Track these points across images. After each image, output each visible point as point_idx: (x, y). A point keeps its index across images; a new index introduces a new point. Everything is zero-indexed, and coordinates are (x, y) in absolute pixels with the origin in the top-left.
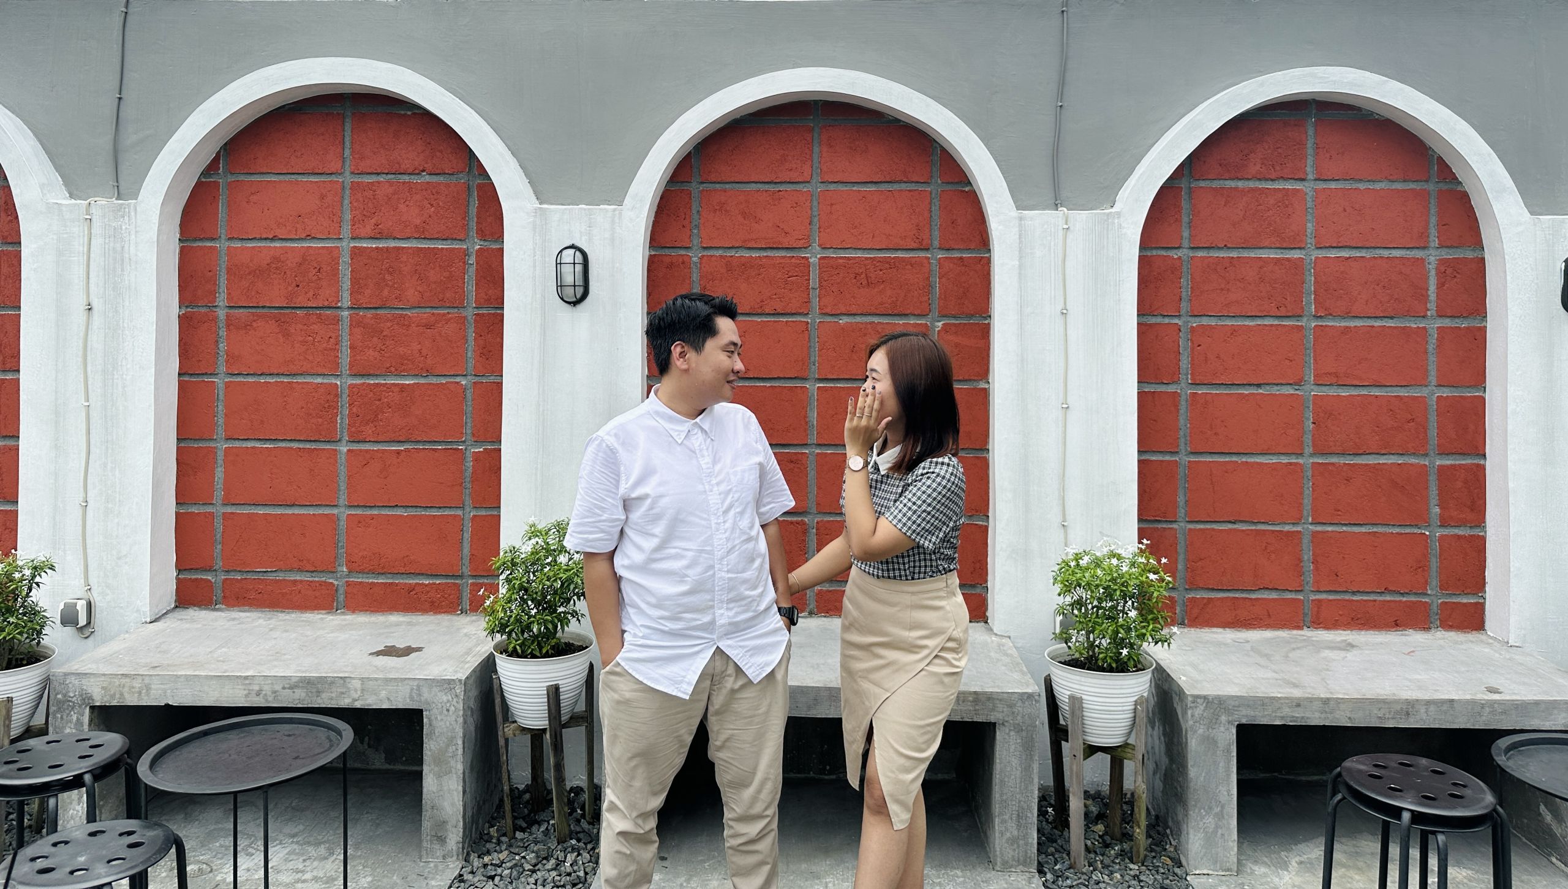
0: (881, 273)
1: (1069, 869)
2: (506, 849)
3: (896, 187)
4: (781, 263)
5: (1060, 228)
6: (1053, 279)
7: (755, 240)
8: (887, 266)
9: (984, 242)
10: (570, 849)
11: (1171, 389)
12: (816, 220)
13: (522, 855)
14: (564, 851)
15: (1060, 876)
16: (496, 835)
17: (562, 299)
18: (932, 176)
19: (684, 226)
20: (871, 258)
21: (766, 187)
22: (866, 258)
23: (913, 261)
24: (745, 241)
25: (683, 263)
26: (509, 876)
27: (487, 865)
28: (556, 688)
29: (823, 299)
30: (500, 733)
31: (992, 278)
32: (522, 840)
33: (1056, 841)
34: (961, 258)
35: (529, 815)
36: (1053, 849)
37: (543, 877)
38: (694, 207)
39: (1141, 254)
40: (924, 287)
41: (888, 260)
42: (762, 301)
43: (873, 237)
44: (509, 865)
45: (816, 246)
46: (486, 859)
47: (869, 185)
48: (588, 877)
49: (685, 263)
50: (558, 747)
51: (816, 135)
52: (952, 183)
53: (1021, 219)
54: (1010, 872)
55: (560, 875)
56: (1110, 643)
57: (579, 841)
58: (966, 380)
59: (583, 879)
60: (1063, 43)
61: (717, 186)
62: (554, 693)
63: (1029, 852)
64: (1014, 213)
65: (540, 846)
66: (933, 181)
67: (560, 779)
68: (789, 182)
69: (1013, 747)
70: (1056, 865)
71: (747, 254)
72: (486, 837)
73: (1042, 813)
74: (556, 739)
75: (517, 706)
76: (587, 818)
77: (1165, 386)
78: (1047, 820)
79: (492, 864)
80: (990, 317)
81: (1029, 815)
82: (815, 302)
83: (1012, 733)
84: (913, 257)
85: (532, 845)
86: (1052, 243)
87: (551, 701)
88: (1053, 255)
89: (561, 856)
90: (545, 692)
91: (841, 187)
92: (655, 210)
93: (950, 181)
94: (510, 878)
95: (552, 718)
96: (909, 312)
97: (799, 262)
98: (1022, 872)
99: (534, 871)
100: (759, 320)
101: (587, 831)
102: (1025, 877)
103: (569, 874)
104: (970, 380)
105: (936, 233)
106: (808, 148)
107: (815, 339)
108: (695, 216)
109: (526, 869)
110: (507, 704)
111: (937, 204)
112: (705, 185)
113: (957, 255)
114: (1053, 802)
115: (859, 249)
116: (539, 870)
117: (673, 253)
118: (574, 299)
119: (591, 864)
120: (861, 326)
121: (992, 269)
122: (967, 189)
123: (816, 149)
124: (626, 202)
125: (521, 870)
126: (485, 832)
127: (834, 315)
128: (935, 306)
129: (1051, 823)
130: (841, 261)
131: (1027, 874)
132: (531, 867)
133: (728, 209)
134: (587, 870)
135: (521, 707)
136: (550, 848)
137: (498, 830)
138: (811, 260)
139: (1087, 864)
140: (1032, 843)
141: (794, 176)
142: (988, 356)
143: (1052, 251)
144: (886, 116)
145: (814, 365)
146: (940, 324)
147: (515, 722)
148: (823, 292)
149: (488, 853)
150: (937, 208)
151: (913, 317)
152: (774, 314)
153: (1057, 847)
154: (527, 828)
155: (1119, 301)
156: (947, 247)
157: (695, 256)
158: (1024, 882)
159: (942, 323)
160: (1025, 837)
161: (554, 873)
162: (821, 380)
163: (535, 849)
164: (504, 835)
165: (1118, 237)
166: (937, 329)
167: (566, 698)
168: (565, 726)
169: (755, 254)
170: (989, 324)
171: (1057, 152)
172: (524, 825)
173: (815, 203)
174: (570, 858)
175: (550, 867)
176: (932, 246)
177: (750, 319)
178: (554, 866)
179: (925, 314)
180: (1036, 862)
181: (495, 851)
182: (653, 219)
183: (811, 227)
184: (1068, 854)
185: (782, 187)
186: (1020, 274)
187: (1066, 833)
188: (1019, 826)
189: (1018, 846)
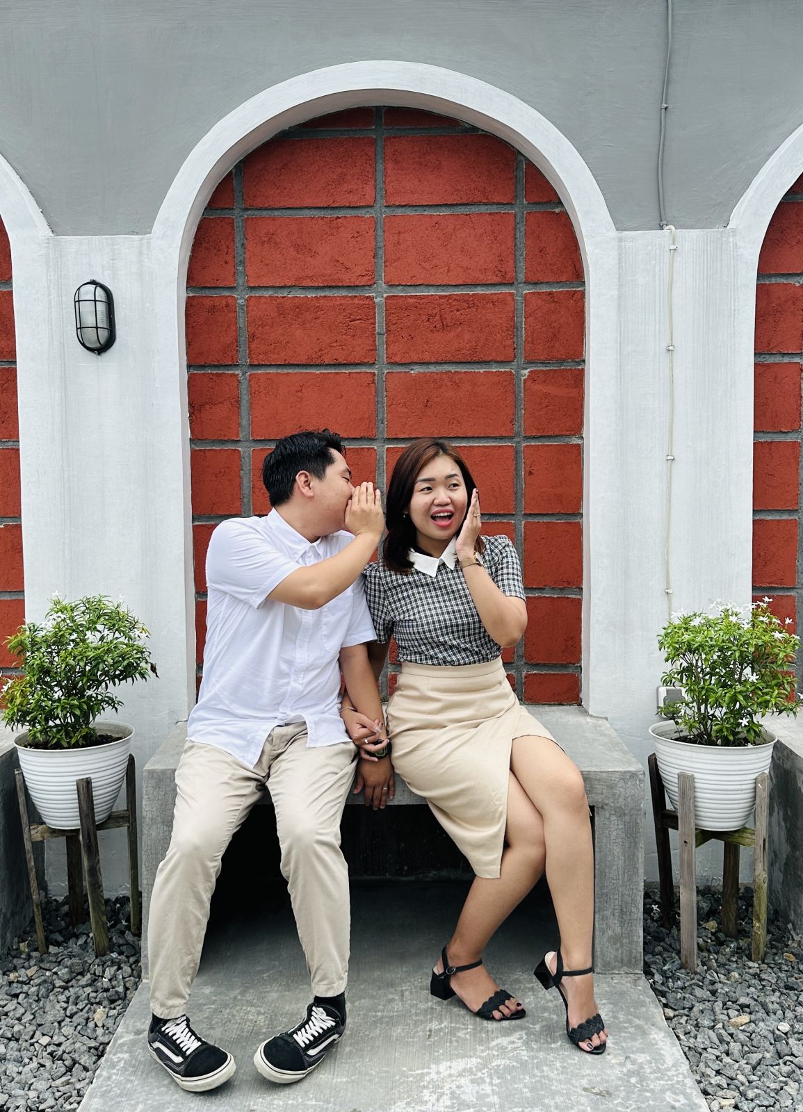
0: (458, 313)
1: (679, 969)
2: (35, 965)
3: (474, 209)
4: (341, 305)
5: (667, 249)
6: (657, 310)
7: (311, 278)
8: (465, 305)
9: (578, 274)
10: (109, 963)
11: (790, 438)
12: (381, 252)
13: (54, 970)
14: (103, 965)
15: (670, 977)
16: (27, 950)
17: (83, 344)
18: (516, 196)
19: (226, 263)
20: (446, 296)
21: (321, 213)
22: (441, 297)
23: (495, 298)
24: (299, 279)
25: (227, 306)
26: (36, 993)
27: (13, 982)
28: (88, 782)
29: (392, 346)
30: (26, 836)
31: (586, 315)
32: (56, 955)
33: (664, 940)
34: (550, 293)
35: (67, 927)
36: (660, 948)
37: (75, 993)
38: (237, 239)
39: (759, 283)
40: (508, 330)
41: (466, 298)
42: (321, 350)
43: (448, 271)
44: (37, 981)
45: (381, 285)
46: (12, 976)
47: (443, 209)
48: (128, 992)
49: (230, 307)
50: (93, 850)
51: (379, 149)
52: (539, 203)
53: (620, 240)
54: (612, 974)
55: (96, 992)
56: (725, 713)
57: (120, 953)
58: (557, 436)
59: (122, 995)
60: (668, 33)
61: (265, 213)
62: (85, 789)
63: (634, 951)
64: (614, 233)
65: (76, 960)
66: (518, 201)
67: (96, 886)
68: (349, 207)
69: (614, 833)
70: (665, 965)
71: (301, 294)
72: (14, 953)
73: (647, 911)
74: (90, 840)
75: (44, 805)
76: (133, 930)
77: (783, 435)
78: (652, 918)
79: (18, 982)
80: (584, 361)
81: (634, 910)
82: (382, 351)
83: (613, 818)
84: (495, 294)
85: (66, 959)
86: (657, 268)
87: (82, 797)
88: (657, 282)
89: (99, 970)
90: (75, 787)
91: (410, 212)
92: (192, 243)
93: (538, 200)
94: (38, 996)
95: (83, 816)
96: (490, 358)
97: (361, 302)
98: (627, 973)
99: (65, 988)
100: (318, 372)
101: (131, 943)
102: (629, 979)
103: (106, 990)
104: (561, 436)
105: (522, 265)
106: (370, 165)
107: (382, 393)
108: (240, 250)
109: (57, 985)
110: (33, 804)
111: (522, 229)
112: (249, 212)
113: (546, 289)
114: (657, 898)
115: (432, 286)
116: (72, 986)
117: (214, 294)
118: (98, 345)
119: (132, 978)
120: (436, 377)
121: (586, 305)
122: (557, 210)
123: (380, 167)
124: (155, 228)
125: (51, 987)
126: (14, 948)
127: (405, 364)
128: (521, 352)
129: (656, 921)
130: (411, 301)
131: (631, 975)
132: (63, 984)
133: (278, 240)
134: (128, 985)
135: (48, 805)
136: (86, 962)
137: (29, 945)
138: (376, 300)
139: (700, 964)
140: (637, 942)
141: (354, 199)
142: (582, 406)
143: (657, 277)
144: (462, 124)
145: (382, 423)
146: (526, 372)
147: (44, 823)
148: (391, 338)
149: (15, 969)
150: (523, 233)
151: (495, 365)
152: (334, 365)
153: (665, 946)
154: (64, 942)
155: (734, 334)
156: (535, 280)
157: (241, 297)
158: (629, 985)
159: (528, 370)
160: (630, 935)
161: (88, 990)
162: (389, 440)
163: (69, 963)
164: (36, 950)
165: (734, 258)
166: (523, 378)
167: (101, 795)
168: (101, 826)
169: (311, 294)
170: (583, 370)
171: (662, 163)
172: (60, 939)
173: (380, 232)
174: (109, 972)
175: (84, 983)
176: (517, 280)
177: (308, 371)
178: (89, 982)
179: (509, 360)
180: (642, 962)
181: (23, 967)
182: (189, 253)
183: (376, 261)
184: (679, 953)
185: (341, 214)
186: (619, 305)
187: (674, 931)
188: (622, 923)
189: (622, 945)
